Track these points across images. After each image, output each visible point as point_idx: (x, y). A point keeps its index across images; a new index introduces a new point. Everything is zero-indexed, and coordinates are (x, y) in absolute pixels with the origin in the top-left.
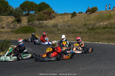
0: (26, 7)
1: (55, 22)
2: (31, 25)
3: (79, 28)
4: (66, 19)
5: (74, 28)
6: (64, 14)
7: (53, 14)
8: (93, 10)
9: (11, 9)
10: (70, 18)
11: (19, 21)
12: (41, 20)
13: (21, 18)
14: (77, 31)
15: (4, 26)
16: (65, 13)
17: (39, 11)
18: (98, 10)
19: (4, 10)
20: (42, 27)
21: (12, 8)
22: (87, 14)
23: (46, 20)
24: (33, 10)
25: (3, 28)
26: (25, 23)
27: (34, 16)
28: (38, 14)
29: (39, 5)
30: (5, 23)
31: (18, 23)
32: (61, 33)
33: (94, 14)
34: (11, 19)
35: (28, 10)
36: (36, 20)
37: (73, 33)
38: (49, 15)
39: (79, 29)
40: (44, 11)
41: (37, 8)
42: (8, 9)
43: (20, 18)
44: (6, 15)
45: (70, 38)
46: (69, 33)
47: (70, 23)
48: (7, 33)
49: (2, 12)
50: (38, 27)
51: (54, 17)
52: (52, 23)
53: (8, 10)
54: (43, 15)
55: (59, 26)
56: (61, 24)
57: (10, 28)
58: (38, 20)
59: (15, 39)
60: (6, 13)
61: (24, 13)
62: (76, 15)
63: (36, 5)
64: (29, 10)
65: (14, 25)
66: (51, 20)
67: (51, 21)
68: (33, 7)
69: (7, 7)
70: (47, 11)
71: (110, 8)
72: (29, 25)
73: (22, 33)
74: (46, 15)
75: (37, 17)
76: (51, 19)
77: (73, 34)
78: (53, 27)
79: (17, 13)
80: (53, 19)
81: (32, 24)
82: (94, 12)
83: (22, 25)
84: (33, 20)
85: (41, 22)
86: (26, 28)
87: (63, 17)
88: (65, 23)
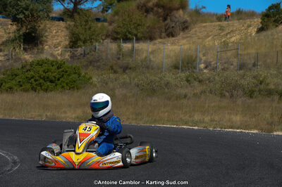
1: (186, 47)
7: (181, 12)
11: (31, 39)
12: (126, 39)
13: (41, 25)
16: (238, 12)
20: (126, 68)
23: (151, 39)
28: (116, 13)
31: (25, 50)
36: (107, 36)
37: (251, 94)
38: (165, 19)
43: (34, 29)
50: (112, 68)
51: (185, 27)
52: (172, 54)
54: (137, 15)
55: (202, 66)
56: (211, 58)
58: (115, 39)
62: (281, 21)
66: (171, 39)
67: (173, 44)
72: (73, 57)
74: (151, 16)
75: (110, 24)
76: (171, 35)
77: (251, 100)
78: (176, 67)
80: (182, 34)
81: (85, 55)
84: (92, 39)
85: (127, 46)
86: (45, 67)
87: (222, 29)
88: (229, 54)
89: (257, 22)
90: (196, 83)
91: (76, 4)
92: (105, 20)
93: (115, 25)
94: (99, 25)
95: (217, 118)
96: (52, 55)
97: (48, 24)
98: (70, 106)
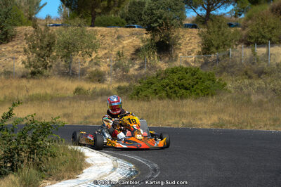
11: (164, 47)
12: (260, 44)
13: (174, 33)
15: (103, 68)
17: (255, 2)
19: (105, 3)
25: (99, 77)
28: (250, 18)
30: (106, 56)
31: (160, 58)
34: (133, 39)
36: (241, 41)
49: (98, 10)
54: (271, 19)
57: (126, 77)
58: (248, 44)
61: (191, 15)
65: (142, 66)
72: (206, 63)
75: (244, 29)
81: (218, 61)
83: (178, 64)
84: (225, 44)
85: (261, 51)
91: (209, 11)
93: (248, 29)
94: (232, 30)
96: (186, 62)
97: (181, 31)
98: (205, 113)
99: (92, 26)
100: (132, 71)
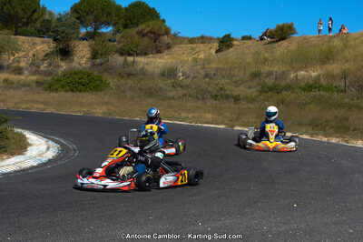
0: (88, 14)
1: (170, 61)
2: (101, 68)
3: (235, 82)
4: (202, 56)
5: (222, 81)
6: (198, 38)
7: (166, 37)
8: (282, 33)
9: (47, 17)
10: (213, 51)
11: (65, 53)
12: (130, 55)
13: (72, 43)
14: (228, 92)
15: (22, 64)
16: (202, 37)
17: (125, 26)
18: (295, 33)
19: (25, 20)
20: (129, 75)
21: (51, 14)
22: (263, 42)
23: (146, 54)
24: (108, 24)
25: (19, 71)
26: (84, 60)
27: (110, 40)
28: (123, 37)
29: (126, 9)
30: (25, 56)
31: (62, 60)
32: (179, 97)
33: (285, 43)
34: (43, 46)
35: (95, 22)
36: (116, 52)
37: (215, 97)
38: (155, 41)
39: (238, 86)
40: (141, 27)
41: (120, 19)
42: (35, 16)
43: (68, 46)
44: (31, 34)
45: (203, 115)
46: (203, 98)
47: (213, 66)
48: (23, 89)
49: (20, 25)
50: (120, 74)
51: (168, 47)
52: (160, 65)
53: (36, 20)
54: (137, 38)
55: (180, 74)
56: (186, 69)
57: (37, 72)
58: (122, 54)
59: (41, 106)
60: (29, 29)
61: (83, 31)
62: (232, 46)
63: (119, 8)
64: (98, 23)
65: (50, 65)
66: (159, 55)
67: (160, 58)
68: (109, 14)
69: (34, 11)
70: (148, 29)
71: (330, 29)
72: (93, 65)
73: (66, 91)
74: (146, 39)
75: (118, 44)
76: (159, 52)
77: (215, 102)
78: (163, 75)
79: (61, 29)
80: (166, 51)
81: (102, 64)
82: (284, 39)
83: (75, 65)
84: (106, 54)
85: (130, 59)
86: (79, 76)
87: (193, 49)
88: (198, 67)
89: (216, 45)
90: (179, 89)
91: (95, 29)
92: (115, 41)
93: (121, 44)
94: (111, 44)
95: (196, 115)
96: (79, 64)
97: (77, 42)
98: (98, 104)
99: (15, 35)
100: (42, 68)
